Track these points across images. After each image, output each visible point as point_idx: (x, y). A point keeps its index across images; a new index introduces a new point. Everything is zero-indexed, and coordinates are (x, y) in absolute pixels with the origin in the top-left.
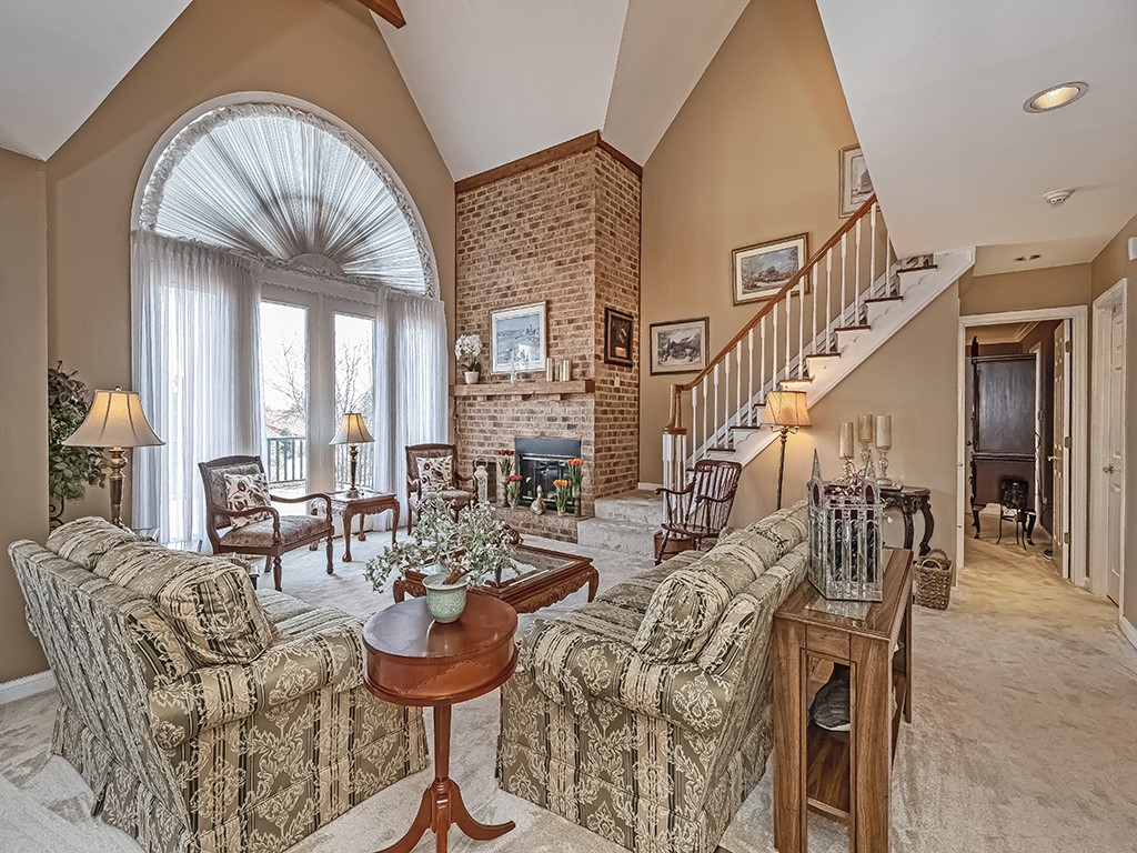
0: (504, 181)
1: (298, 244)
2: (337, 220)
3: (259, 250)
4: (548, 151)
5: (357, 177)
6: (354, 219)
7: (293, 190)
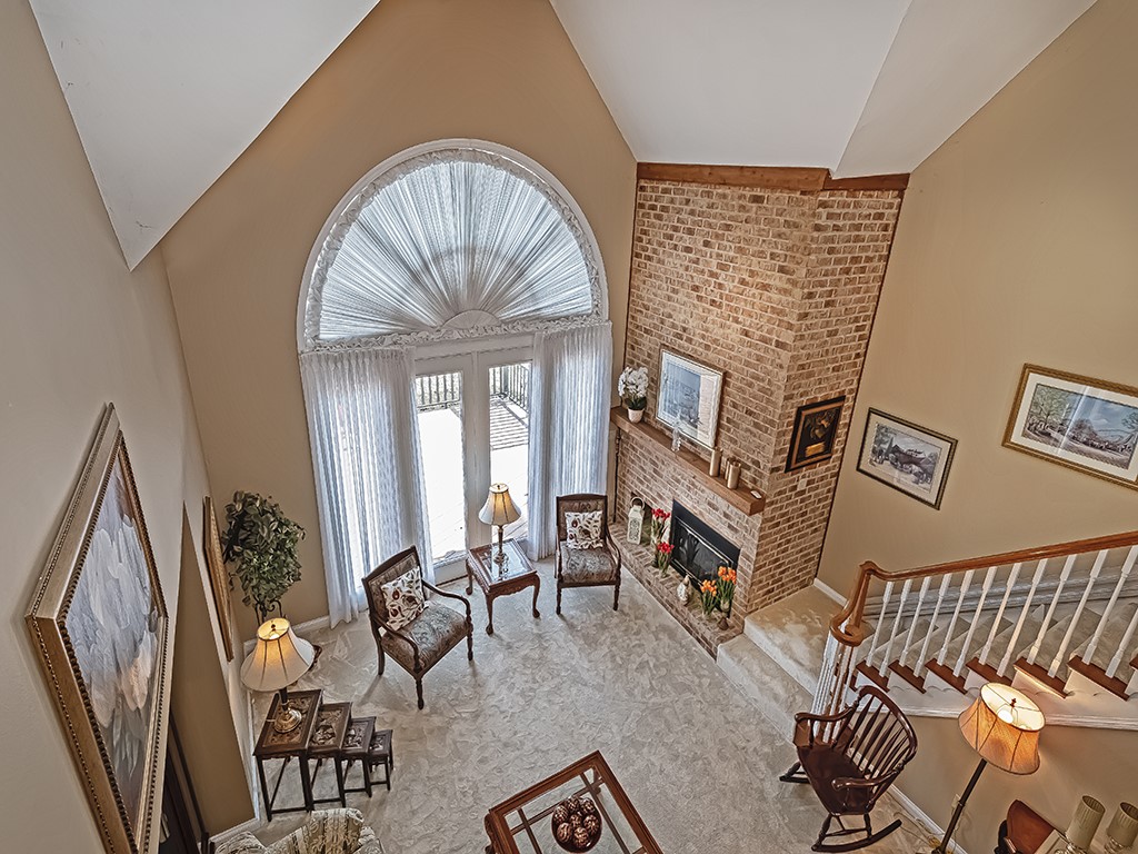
0: (694, 187)
1: (451, 306)
2: (493, 262)
3: (415, 326)
4: (754, 169)
5: (514, 203)
6: (510, 256)
7: (443, 247)
